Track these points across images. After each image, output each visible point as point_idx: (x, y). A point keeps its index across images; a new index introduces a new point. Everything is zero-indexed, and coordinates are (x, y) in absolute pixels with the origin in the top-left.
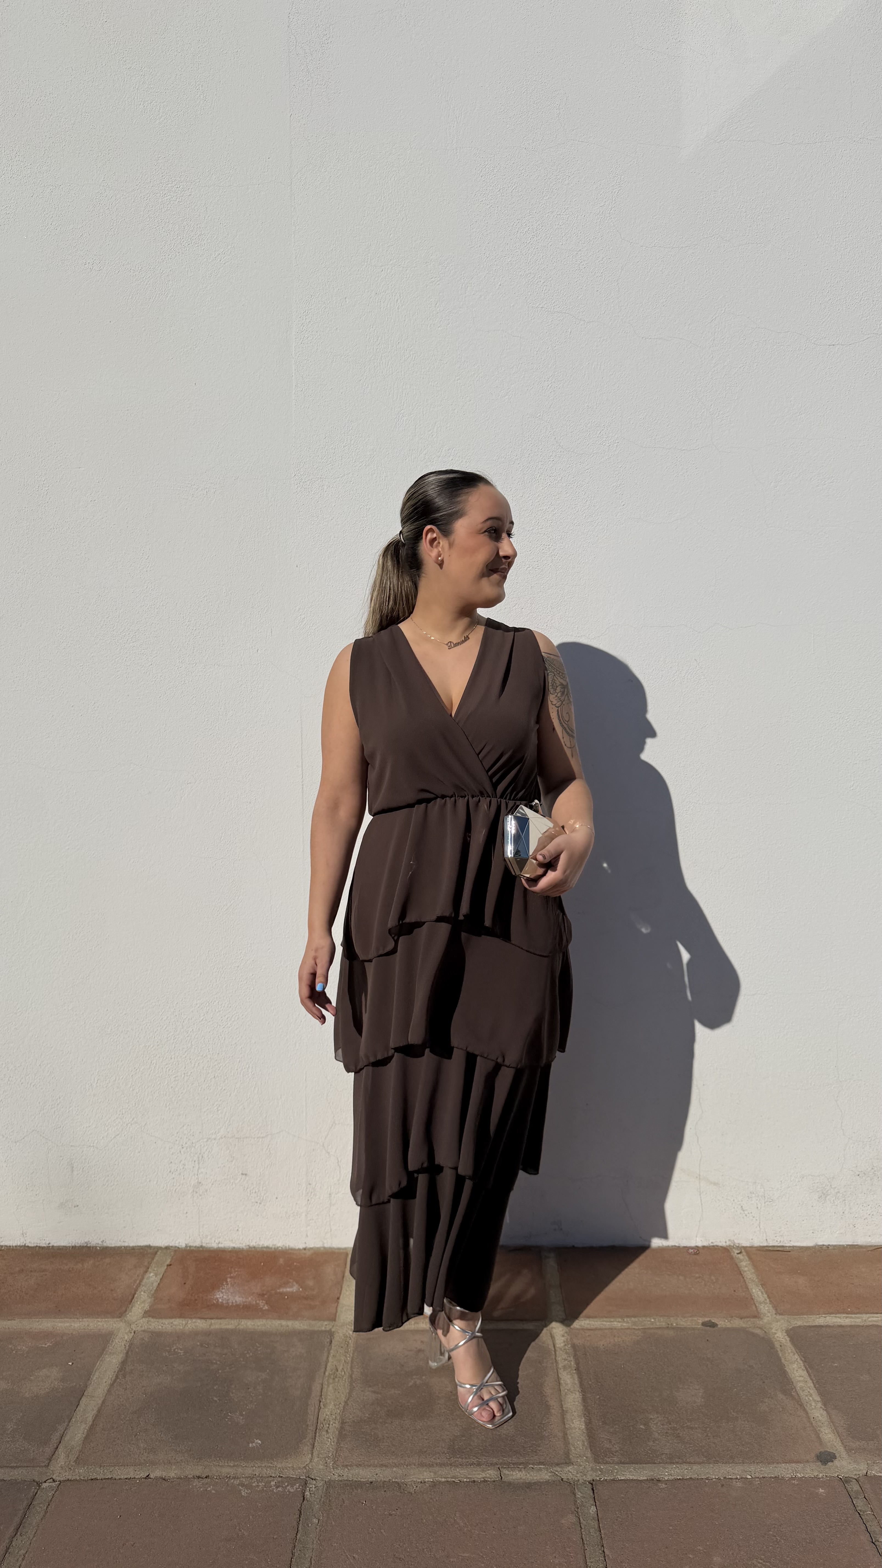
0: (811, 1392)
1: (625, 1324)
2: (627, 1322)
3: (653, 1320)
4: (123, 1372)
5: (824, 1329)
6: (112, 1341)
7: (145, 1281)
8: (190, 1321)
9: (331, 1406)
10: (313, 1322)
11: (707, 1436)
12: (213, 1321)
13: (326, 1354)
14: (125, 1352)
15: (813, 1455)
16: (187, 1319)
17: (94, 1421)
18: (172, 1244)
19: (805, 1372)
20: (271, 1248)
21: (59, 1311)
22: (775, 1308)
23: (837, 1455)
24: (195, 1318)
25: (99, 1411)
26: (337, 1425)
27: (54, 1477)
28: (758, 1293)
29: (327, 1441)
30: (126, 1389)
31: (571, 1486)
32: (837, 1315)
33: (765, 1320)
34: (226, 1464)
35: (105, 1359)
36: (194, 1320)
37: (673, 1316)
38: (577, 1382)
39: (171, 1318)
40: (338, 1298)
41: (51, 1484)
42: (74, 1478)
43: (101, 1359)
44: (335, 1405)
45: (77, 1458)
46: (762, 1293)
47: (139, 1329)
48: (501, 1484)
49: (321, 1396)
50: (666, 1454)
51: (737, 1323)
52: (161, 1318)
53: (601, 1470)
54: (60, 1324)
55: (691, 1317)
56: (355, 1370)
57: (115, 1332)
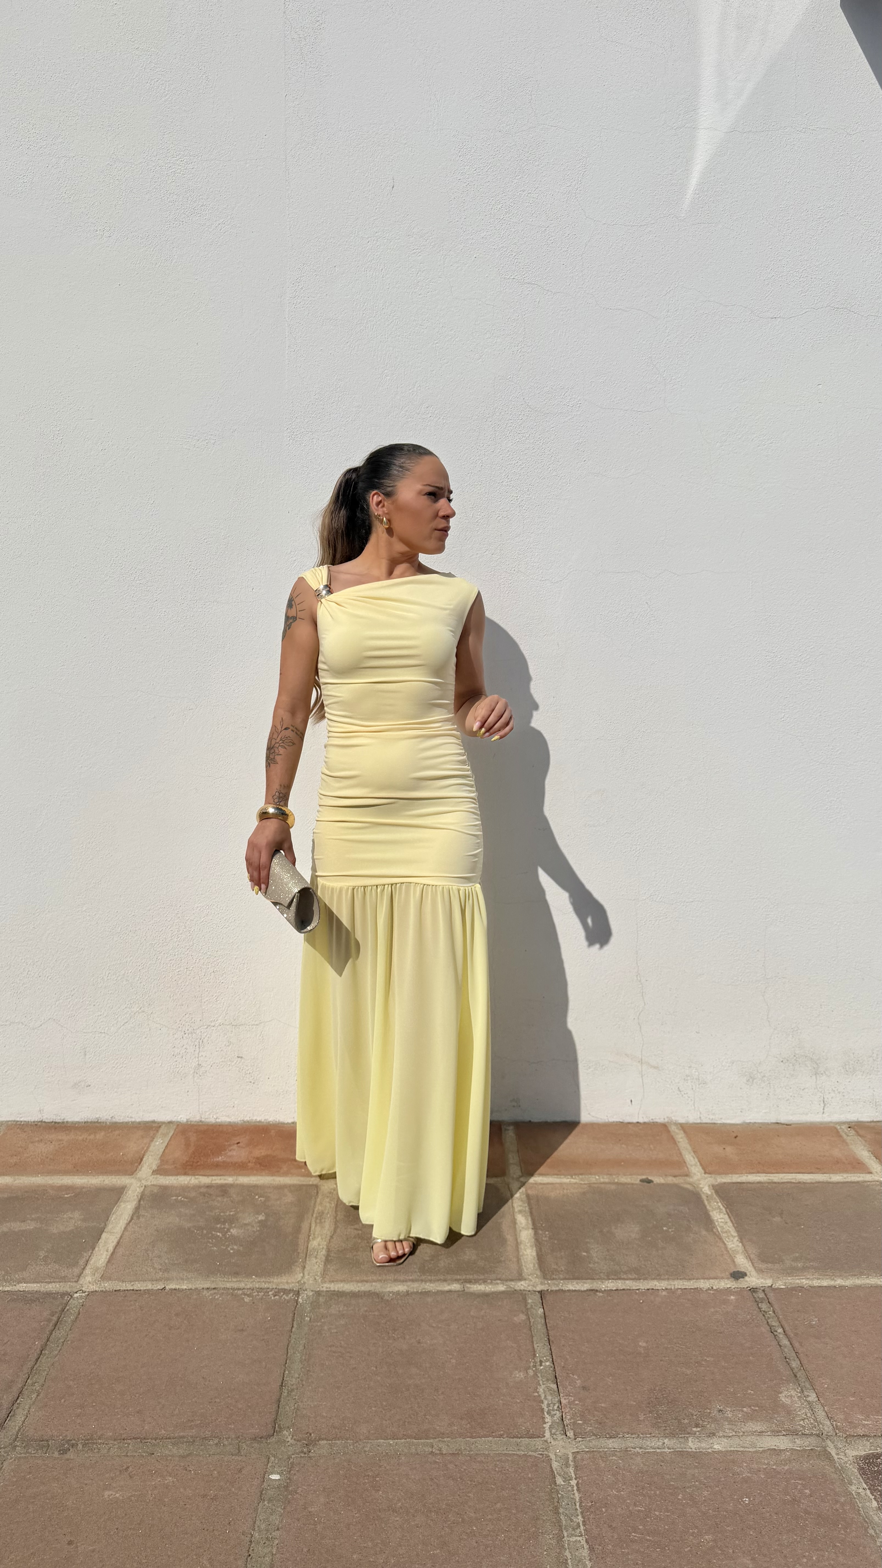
0: (730, 1230)
1: (572, 1180)
2: (575, 1179)
3: (597, 1177)
4: (137, 1215)
5: (745, 1184)
6: (126, 1193)
7: (151, 1148)
8: (193, 1178)
9: (319, 1239)
10: (302, 1179)
11: (639, 1260)
12: (214, 1178)
13: (313, 1202)
14: (137, 1200)
15: (727, 1273)
16: (190, 1177)
17: (114, 1250)
18: (174, 1119)
19: (727, 1216)
20: (263, 1122)
21: (77, 1170)
22: (703, 1168)
23: (748, 1274)
24: (197, 1175)
25: (118, 1243)
26: (324, 1252)
27: (83, 1289)
28: (690, 1158)
29: (315, 1265)
30: (140, 1227)
31: (522, 1296)
32: (758, 1175)
33: (695, 1178)
34: (230, 1279)
36: (197, 1177)
37: (615, 1175)
38: (530, 1222)
39: (177, 1175)
41: (80, 1294)
42: (101, 1289)
43: (118, 1205)
44: (322, 1239)
45: (102, 1276)
46: (694, 1158)
47: (149, 1183)
48: (463, 1294)
49: (310, 1231)
50: (604, 1273)
51: (670, 1180)
52: (168, 1175)
53: (548, 1284)
54: (79, 1180)
55: (631, 1175)
56: (339, 1213)
57: (128, 1186)
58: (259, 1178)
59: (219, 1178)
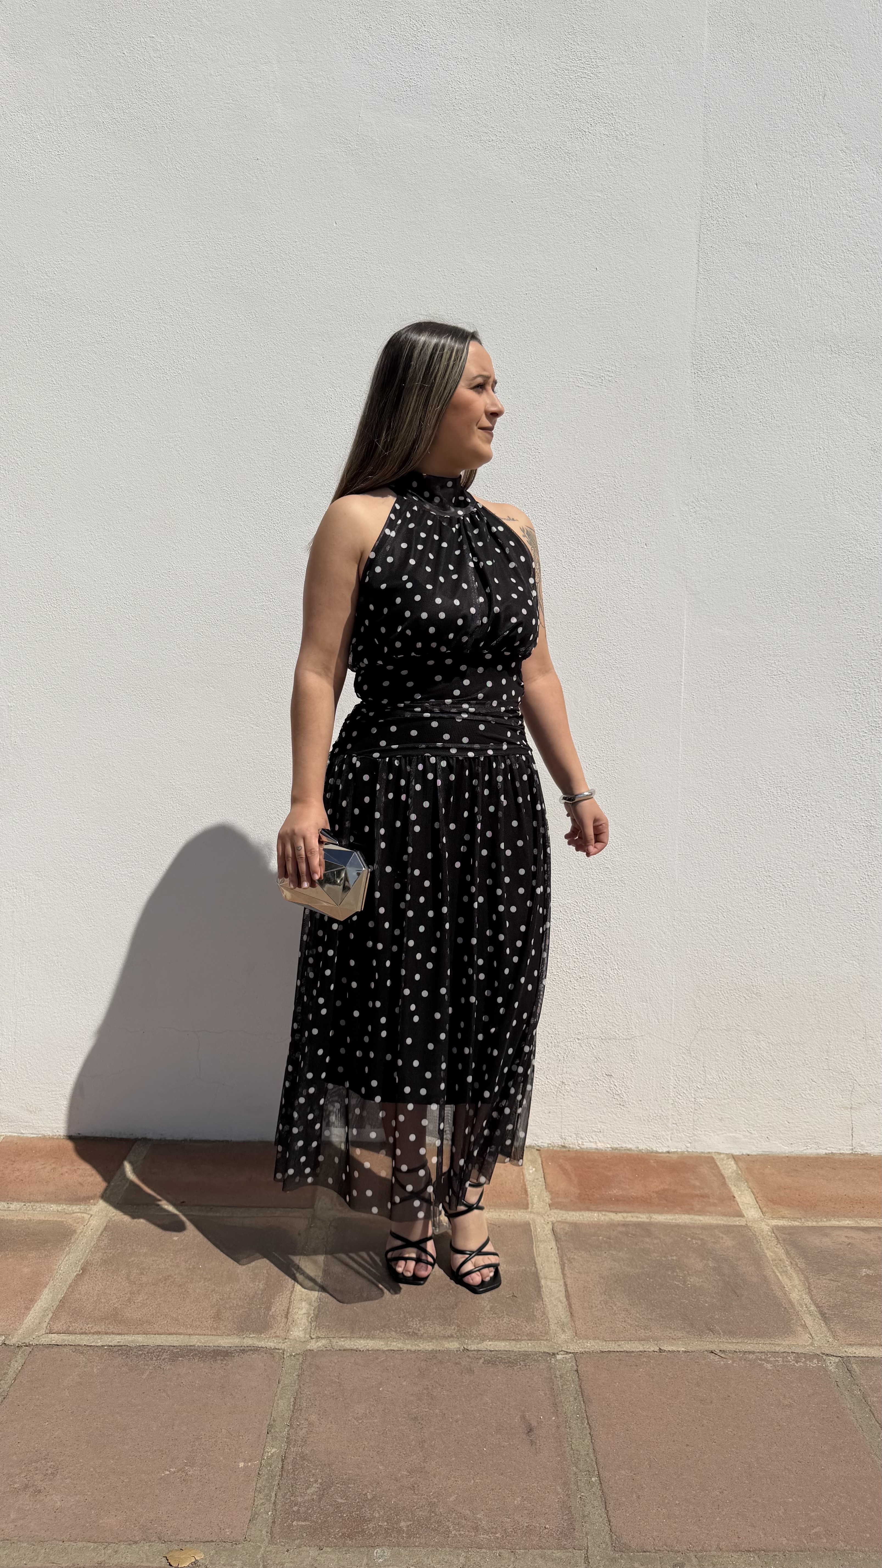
4: (564, 1256)
6: (533, 1230)
7: (529, 1178)
8: (600, 1214)
9: (796, 1291)
10: (725, 1219)
12: (625, 1215)
13: (759, 1246)
14: (554, 1240)
16: (596, 1213)
17: (567, 1300)
20: (634, 1150)
24: (603, 1211)
25: (566, 1292)
26: (814, 1308)
27: (563, 1349)
29: (815, 1323)
30: (579, 1273)
34: (730, 1341)
35: (538, 1247)
40: (734, 1197)
41: (564, 1356)
42: (585, 1350)
43: (534, 1245)
44: (799, 1291)
45: (576, 1333)
47: (553, 1219)
52: (569, 1210)
56: (797, 1261)
57: (531, 1222)
58: (677, 1216)
59: (629, 1215)
